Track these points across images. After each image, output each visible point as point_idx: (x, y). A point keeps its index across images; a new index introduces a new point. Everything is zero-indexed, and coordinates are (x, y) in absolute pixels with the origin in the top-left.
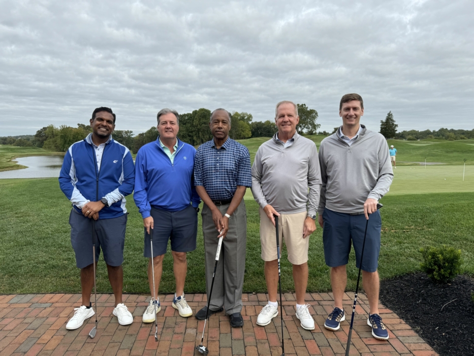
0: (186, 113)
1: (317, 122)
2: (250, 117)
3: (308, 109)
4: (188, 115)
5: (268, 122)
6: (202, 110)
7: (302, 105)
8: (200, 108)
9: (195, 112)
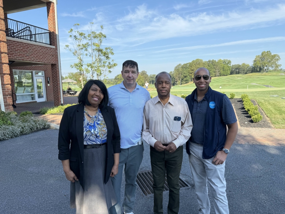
1: (279, 63)
2: (229, 62)
3: (272, 54)
4: (189, 63)
7: (268, 51)
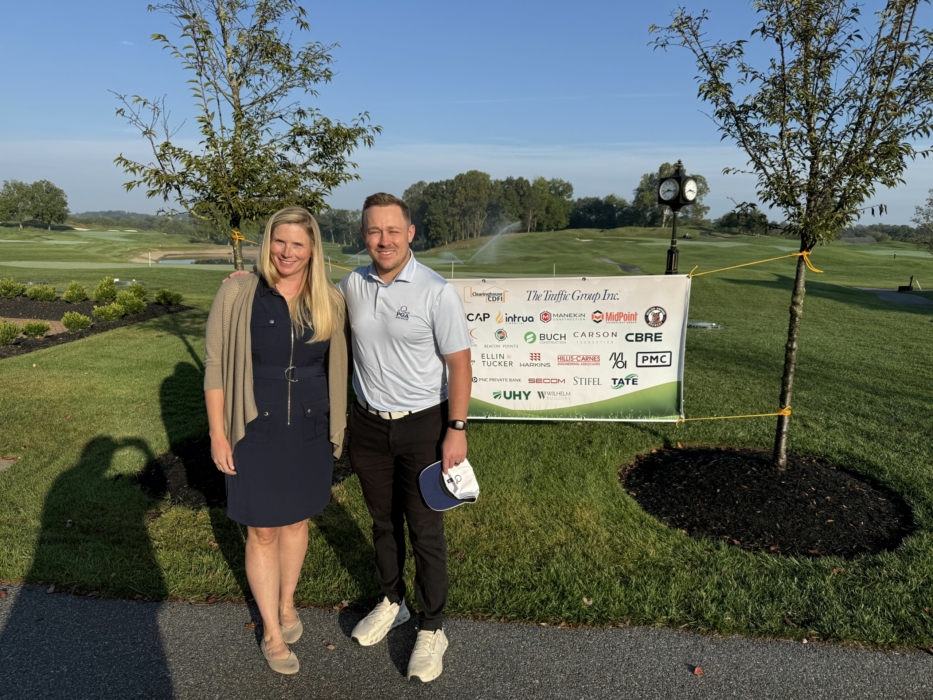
0: (444, 180)
4: (447, 183)
5: (611, 198)
6: (474, 175)
8: (469, 170)
9: (460, 178)
